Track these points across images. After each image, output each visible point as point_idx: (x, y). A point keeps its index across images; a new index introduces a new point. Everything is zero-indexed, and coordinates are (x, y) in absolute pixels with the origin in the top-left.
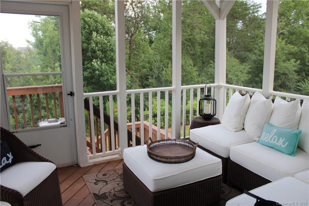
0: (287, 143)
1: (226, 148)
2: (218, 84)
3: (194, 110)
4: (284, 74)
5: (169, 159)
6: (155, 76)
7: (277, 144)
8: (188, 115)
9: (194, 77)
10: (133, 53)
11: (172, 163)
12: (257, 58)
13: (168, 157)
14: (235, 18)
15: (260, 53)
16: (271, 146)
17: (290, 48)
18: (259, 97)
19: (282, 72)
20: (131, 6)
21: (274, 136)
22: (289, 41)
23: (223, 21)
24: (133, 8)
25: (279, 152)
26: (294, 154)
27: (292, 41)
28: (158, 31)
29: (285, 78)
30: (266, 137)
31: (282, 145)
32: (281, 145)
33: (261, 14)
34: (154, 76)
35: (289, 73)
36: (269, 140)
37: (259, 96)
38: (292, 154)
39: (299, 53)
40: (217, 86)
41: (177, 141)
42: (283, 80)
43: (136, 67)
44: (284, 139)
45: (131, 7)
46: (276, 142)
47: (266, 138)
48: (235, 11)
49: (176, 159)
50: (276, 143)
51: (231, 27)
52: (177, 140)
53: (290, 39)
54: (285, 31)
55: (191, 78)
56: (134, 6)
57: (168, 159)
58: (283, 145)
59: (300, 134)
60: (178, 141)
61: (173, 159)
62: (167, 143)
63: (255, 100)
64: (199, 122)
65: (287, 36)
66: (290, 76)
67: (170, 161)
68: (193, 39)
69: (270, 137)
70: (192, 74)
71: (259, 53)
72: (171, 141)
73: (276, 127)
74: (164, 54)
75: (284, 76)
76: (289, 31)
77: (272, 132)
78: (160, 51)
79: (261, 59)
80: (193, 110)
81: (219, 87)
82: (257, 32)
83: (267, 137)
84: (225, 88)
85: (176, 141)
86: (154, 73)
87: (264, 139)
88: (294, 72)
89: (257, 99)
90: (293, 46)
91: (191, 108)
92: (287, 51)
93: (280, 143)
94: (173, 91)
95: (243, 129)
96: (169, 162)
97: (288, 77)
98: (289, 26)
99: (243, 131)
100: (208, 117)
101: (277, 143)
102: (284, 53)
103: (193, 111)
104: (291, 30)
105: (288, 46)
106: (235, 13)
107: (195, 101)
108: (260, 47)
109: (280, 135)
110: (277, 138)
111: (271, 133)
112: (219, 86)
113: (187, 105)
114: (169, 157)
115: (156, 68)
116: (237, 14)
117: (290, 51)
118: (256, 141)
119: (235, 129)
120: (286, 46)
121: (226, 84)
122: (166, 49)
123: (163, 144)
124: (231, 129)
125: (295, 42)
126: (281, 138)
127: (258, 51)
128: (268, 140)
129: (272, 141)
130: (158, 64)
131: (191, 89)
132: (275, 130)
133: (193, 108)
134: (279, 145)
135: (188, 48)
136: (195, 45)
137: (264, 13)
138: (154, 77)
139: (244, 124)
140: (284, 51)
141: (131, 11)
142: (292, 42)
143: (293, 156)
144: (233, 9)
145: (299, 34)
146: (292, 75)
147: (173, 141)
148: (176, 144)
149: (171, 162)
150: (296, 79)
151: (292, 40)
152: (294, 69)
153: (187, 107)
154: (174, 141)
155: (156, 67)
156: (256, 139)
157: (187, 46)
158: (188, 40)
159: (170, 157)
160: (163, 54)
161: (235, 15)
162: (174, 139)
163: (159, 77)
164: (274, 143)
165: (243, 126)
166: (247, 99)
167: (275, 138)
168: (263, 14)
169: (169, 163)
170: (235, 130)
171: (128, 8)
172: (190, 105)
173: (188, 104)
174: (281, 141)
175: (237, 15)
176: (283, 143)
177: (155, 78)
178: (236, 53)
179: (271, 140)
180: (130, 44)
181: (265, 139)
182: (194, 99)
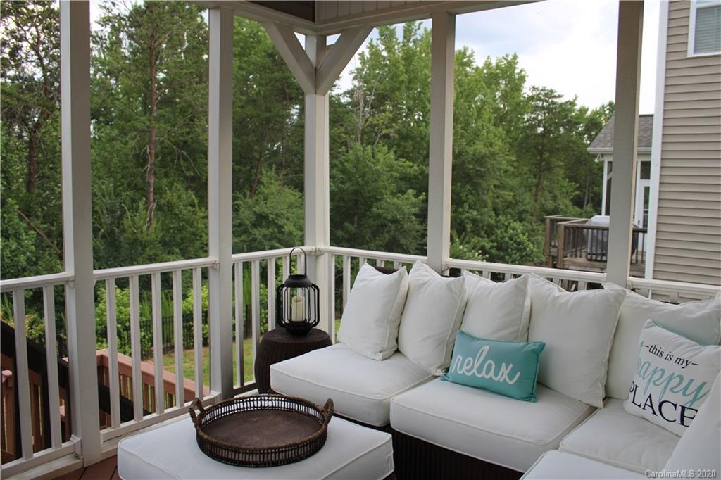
0: (519, 374)
1: (380, 402)
2: (314, 248)
3: (205, 310)
4: (395, 221)
5: (272, 453)
6: (102, 230)
7: (496, 379)
8: (191, 323)
9: (200, 231)
10: (40, 173)
11: (281, 465)
12: (337, 187)
13: (269, 449)
14: (288, 99)
15: (343, 177)
16: (479, 384)
17: (404, 167)
18: (427, 273)
19: (389, 217)
20: (33, 52)
21: (486, 361)
22: (399, 153)
23: (323, 97)
24: (40, 59)
25: (502, 397)
26: (535, 397)
27: (406, 152)
28: (101, 119)
29: (397, 229)
30: (467, 365)
31: (508, 380)
32: (505, 380)
33: (341, 92)
34: (100, 230)
35: (404, 218)
36: (474, 370)
37: (427, 271)
38: (530, 397)
39: (420, 177)
40: (311, 251)
41: (265, 400)
42: (391, 233)
43: (45, 208)
44: (511, 366)
45: (32, 55)
46: (492, 373)
47: (465, 367)
48: (287, 83)
49: (289, 450)
50: (493, 377)
51: (280, 117)
52: (266, 398)
53: (402, 148)
54: (392, 130)
55: (193, 234)
56: (43, 54)
57: (268, 453)
58: (511, 380)
59: (543, 351)
60: (268, 400)
61: (282, 451)
62: (237, 409)
63: (421, 282)
64: (283, 343)
65: (396, 142)
66: (406, 225)
67: (273, 459)
68: (193, 142)
69: (476, 366)
70: (195, 225)
71: (340, 176)
72: (250, 401)
73: (484, 340)
74: (123, 177)
75: (393, 227)
76: (398, 132)
77: (479, 353)
78: (112, 169)
79: (345, 188)
80: (203, 312)
81: (317, 254)
82: (336, 131)
83: (470, 366)
84: (332, 255)
85: (261, 400)
86: (101, 224)
87: (460, 370)
88: (414, 218)
89: (426, 279)
90: (411, 164)
91: (195, 307)
92: (398, 173)
93: (504, 375)
94: (212, 267)
95: (397, 351)
96: (273, 463)
97: (402, 228)
98: (400, 121)
99: (398, 355)
100: (301, 328)
101: (496, 376)
102: (392, 176)
103: (201, 314)
104: (404, 131)
105: (400, 163)
106: (288, 87)
107: (205, 289)
108: (342, 163)
109: (499, 357)
110: (493, 366)
111: (478, 355)
112: (315, 251)
113: (187, 300)
114: (271, 449)
115: (105, 212)
116: (293, 89)
117: (403, 173)
118: (437, 377)
119: (380, 352)
120: (396, 162)
121: (331, 245)
122: (126, 165)
123: (229, 411)
124: (369, 354)
125: (411, 155)
126: (504, 364)
127: (338, 173)
128: (471, 373)
129: (483, 374)
130: (109, 201)
131: (254, 261)
132: (487, 348)
133: (203, 307)
134: (501, 381)
135: (182, 162)
136: (197, 157)
137: (346, 90)
138: (100, 233)
139: (397, 339)
140: (393, 173)
141: (34, 64)
142: (405, 155)
143: (534, 402)
144: (285, 78)
145: (419, 139)
146: (409, 224)
147: (253, 400)
148: (263, 409)
149: (277, 461)
150: (418, 231)
151: (406, 150)
152: (413, 210)
153: (186, 304)
154: (257, 400)
155: (104, 208)
156: (436, 371)
157: (179, 159)
158: (182, 144)
159: (275, 448)
160: (119, 176)
161: (287, 91)
162: (257, 397)
163: (111, 233)
164: (487, 377)
165: (396, 345)
166: (403, 280)
167: (490, 365)
168: (345, 93)
169: (273, 466)
170: (381, 356)
171: (24, 56)
172: (193, 298)
173: (187, 297)
174: (505, 370)
175: (294, 91)
176: (508, 375)
177: (103, 237)
178: (290, 176)
179: (480, 370)
180: (31, 148)
181: (464, 370)
182: (202, 285)
